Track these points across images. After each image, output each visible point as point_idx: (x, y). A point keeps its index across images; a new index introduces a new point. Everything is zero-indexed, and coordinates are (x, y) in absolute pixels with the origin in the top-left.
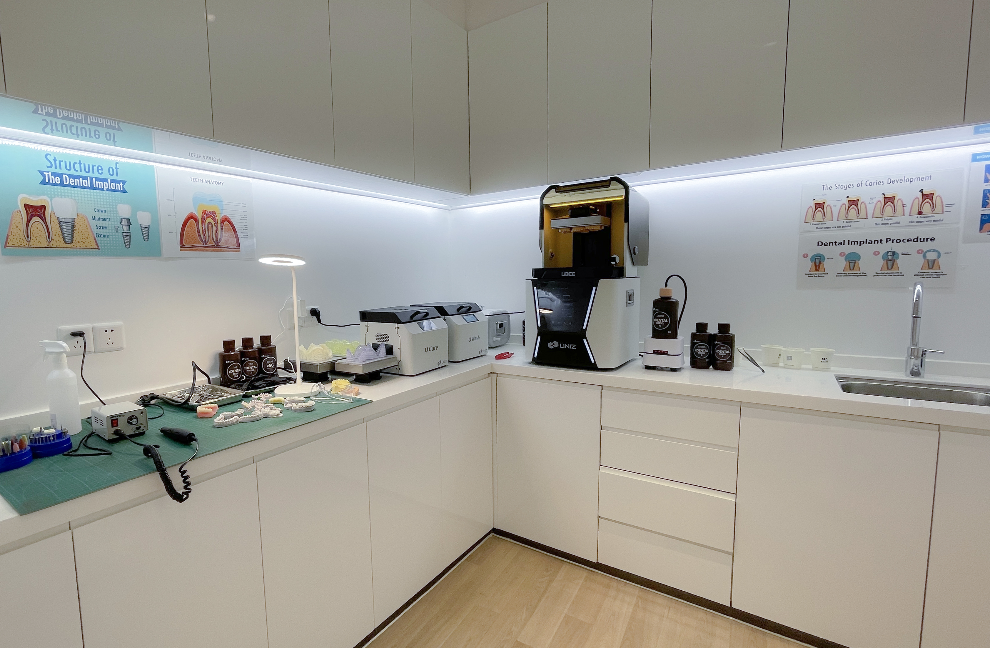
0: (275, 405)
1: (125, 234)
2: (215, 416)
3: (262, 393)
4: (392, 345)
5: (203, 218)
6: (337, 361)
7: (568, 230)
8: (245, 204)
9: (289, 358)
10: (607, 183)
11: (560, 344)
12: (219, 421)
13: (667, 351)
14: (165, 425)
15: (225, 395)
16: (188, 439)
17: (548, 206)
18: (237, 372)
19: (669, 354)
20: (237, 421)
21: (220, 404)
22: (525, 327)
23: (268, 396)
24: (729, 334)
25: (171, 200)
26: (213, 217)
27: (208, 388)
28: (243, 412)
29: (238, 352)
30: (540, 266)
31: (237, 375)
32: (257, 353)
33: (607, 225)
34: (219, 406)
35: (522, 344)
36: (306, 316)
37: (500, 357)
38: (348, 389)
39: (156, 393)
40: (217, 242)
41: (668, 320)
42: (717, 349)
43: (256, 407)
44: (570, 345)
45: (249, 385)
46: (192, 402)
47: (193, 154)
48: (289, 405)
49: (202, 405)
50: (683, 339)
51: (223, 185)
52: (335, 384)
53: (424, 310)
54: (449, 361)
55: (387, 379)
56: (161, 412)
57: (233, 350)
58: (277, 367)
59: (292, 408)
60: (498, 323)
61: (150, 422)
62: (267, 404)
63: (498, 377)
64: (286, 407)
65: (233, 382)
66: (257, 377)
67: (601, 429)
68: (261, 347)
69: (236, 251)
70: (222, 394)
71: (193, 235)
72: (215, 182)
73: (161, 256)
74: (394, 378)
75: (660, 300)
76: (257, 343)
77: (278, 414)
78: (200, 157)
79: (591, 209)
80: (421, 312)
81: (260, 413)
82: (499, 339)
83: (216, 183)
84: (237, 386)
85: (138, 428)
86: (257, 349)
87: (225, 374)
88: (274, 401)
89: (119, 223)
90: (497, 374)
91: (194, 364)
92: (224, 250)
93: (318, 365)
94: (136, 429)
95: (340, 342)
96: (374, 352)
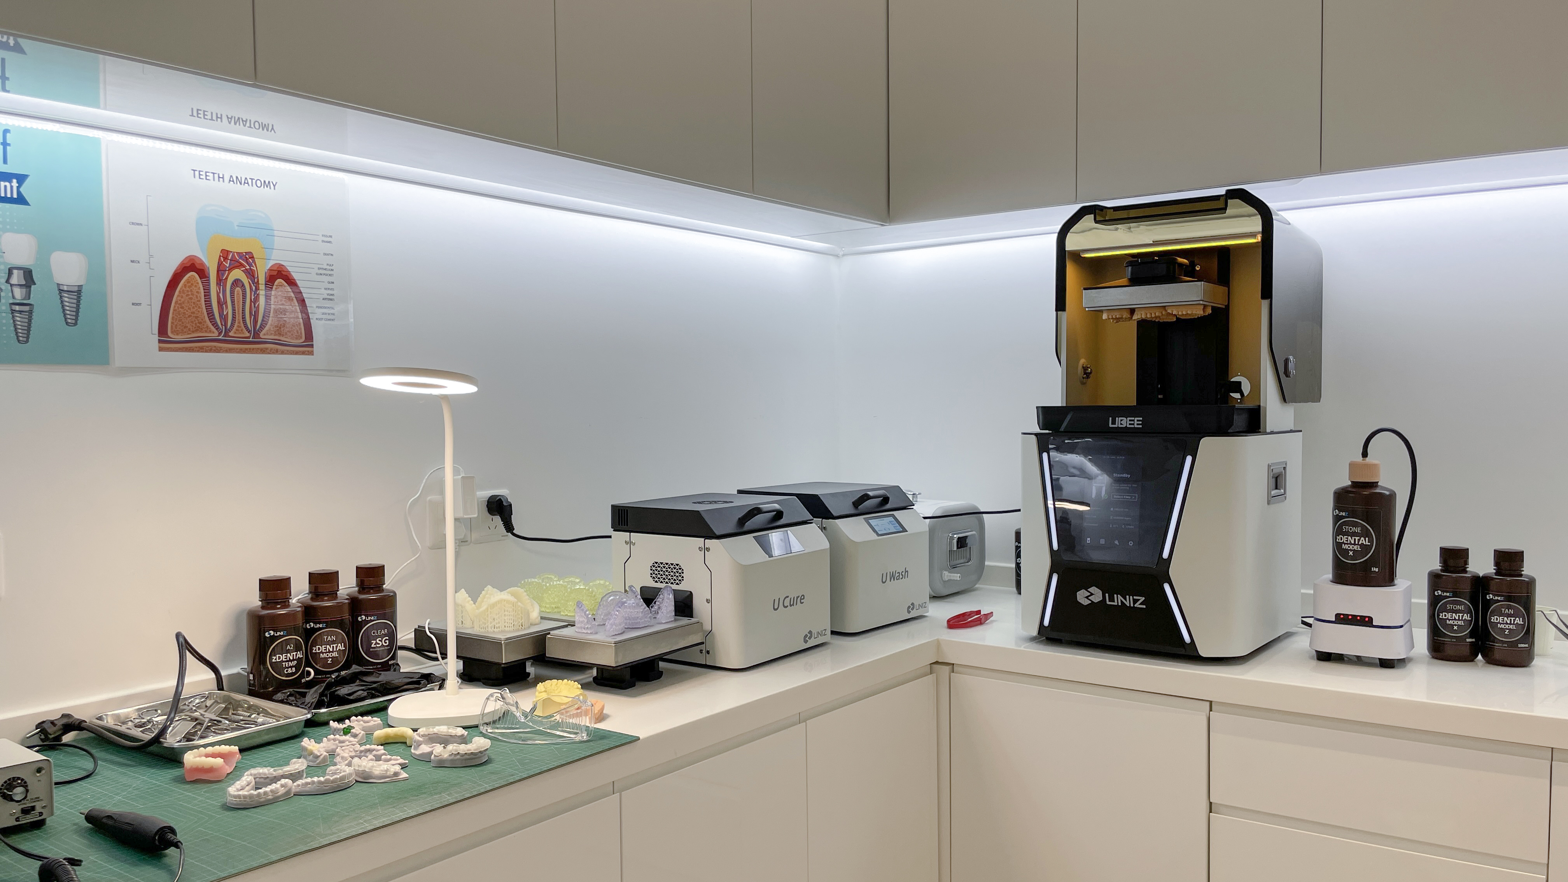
0: (389, 747)
1: (17, 308)
2: (231, 776)
3: (356, 716)
4: (691, 592)
5: (220, 270)
6: (552, 632)
7: (1126, 315)
8: (331, 236)
9: (429, 624)
10: (1220, 204)
11: (1107, 595)
12: (241, 793)
13: (1369, 617)
14: (98, 802)
15: (260, 720)
16: (157, 843)
17: (1076, 256)
18: (294, 660)
19: (1374, 624)
20: (288, 792)
21: (246, 744)
22: (1020, 547)
23: (372, 723)
24: (1521, 575)
25: (141, 225)
26: (248, 267)
27: (216, 702)
28: (304, 768)
29: (298, 607)
30: (1057, 399)
31: (291, 667)
32: (346, 609)
33: (1220, 304)
34: (241, 751)
35: (1015, 589)
36: (476, 516)
37: (958, 622)
38: (576, 706)
39: (78, 715)
40: (255, 328)
41: (1371, 541)
42: (1493, 613)
43: (338, 755)
44: (1131, 597)
45: (322, 694)
46: (172, 740)
47: (201, 112)
48: (425, 749)
49: (197, 747)
50: (1410, 585)
51: (274, 189)
52: (545, 691)
53: (770, 504)
54: (833, 633)
55: (677, 678)
56: (88, 765)
57: (285, 603)
58: (398, 644)
59: (433, 756)
60: (955, 536)
61: (59, 794)
62: (368, 747)
63: (952, 674)
64: (418, 752)
65: (281, 685)
66: (343, 673)
67: (1211, 812)
68: (357, 594)
69: (303, 353)
70: (253, 716)
71: (193, 313)
72: (254, 181)
73: (108, 364)
74: (691, 677)
75: (1350, 489)
76: (347, 585)
77: (396, 774)
78: (219, 120)
79: (1181, 265)
80: (765, 510)
81: (348, 770)
82: (957, 577)
83: (259, 183)
84: (291, 695)
85: (25, 811)
86: (347, 599)
87: (262, 661)
88: (387, 736)
89: (4, 280)
90: (951, 666)
91: (181, 639)
92: (271, 349)
93: (503, 642)
94: (22, 813)
95: (561, 582)
96: (645, 608)
